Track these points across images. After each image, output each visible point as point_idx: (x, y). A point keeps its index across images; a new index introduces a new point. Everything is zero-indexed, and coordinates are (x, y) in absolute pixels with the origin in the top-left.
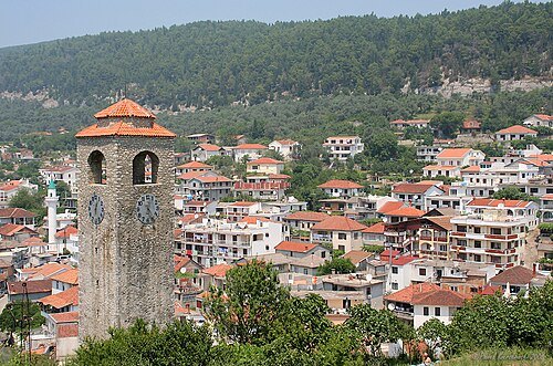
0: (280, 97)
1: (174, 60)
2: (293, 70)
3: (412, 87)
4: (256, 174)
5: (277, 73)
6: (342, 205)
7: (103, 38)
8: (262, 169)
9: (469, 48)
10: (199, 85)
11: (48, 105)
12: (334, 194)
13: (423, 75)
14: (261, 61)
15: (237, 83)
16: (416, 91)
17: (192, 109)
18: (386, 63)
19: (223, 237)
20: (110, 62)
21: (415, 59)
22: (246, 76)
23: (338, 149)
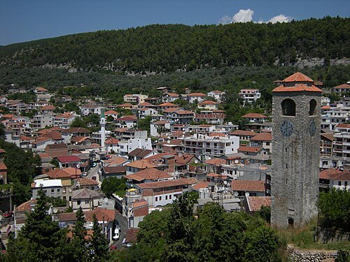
0: (204, 67)
1: (141, 46)
2: (211, 52)
3: (280, 62)
4: (204, 109)
5: (202, 53)
6: (258, 127)
7: (99, 34)
8: (207, 107)
9: (312, 41)
10: (157, 60)
11: (71, 71)
12: (251, 121)
13: (286, 55)
14: (192, 47)
15: (179, 59)
16: (283, 64)
17: (154, 73)
18: (265, 48)
19: (208, 144)
20: (105, 47)
21: (281, 46)
22: (184, 55)
23: (247, 96)
